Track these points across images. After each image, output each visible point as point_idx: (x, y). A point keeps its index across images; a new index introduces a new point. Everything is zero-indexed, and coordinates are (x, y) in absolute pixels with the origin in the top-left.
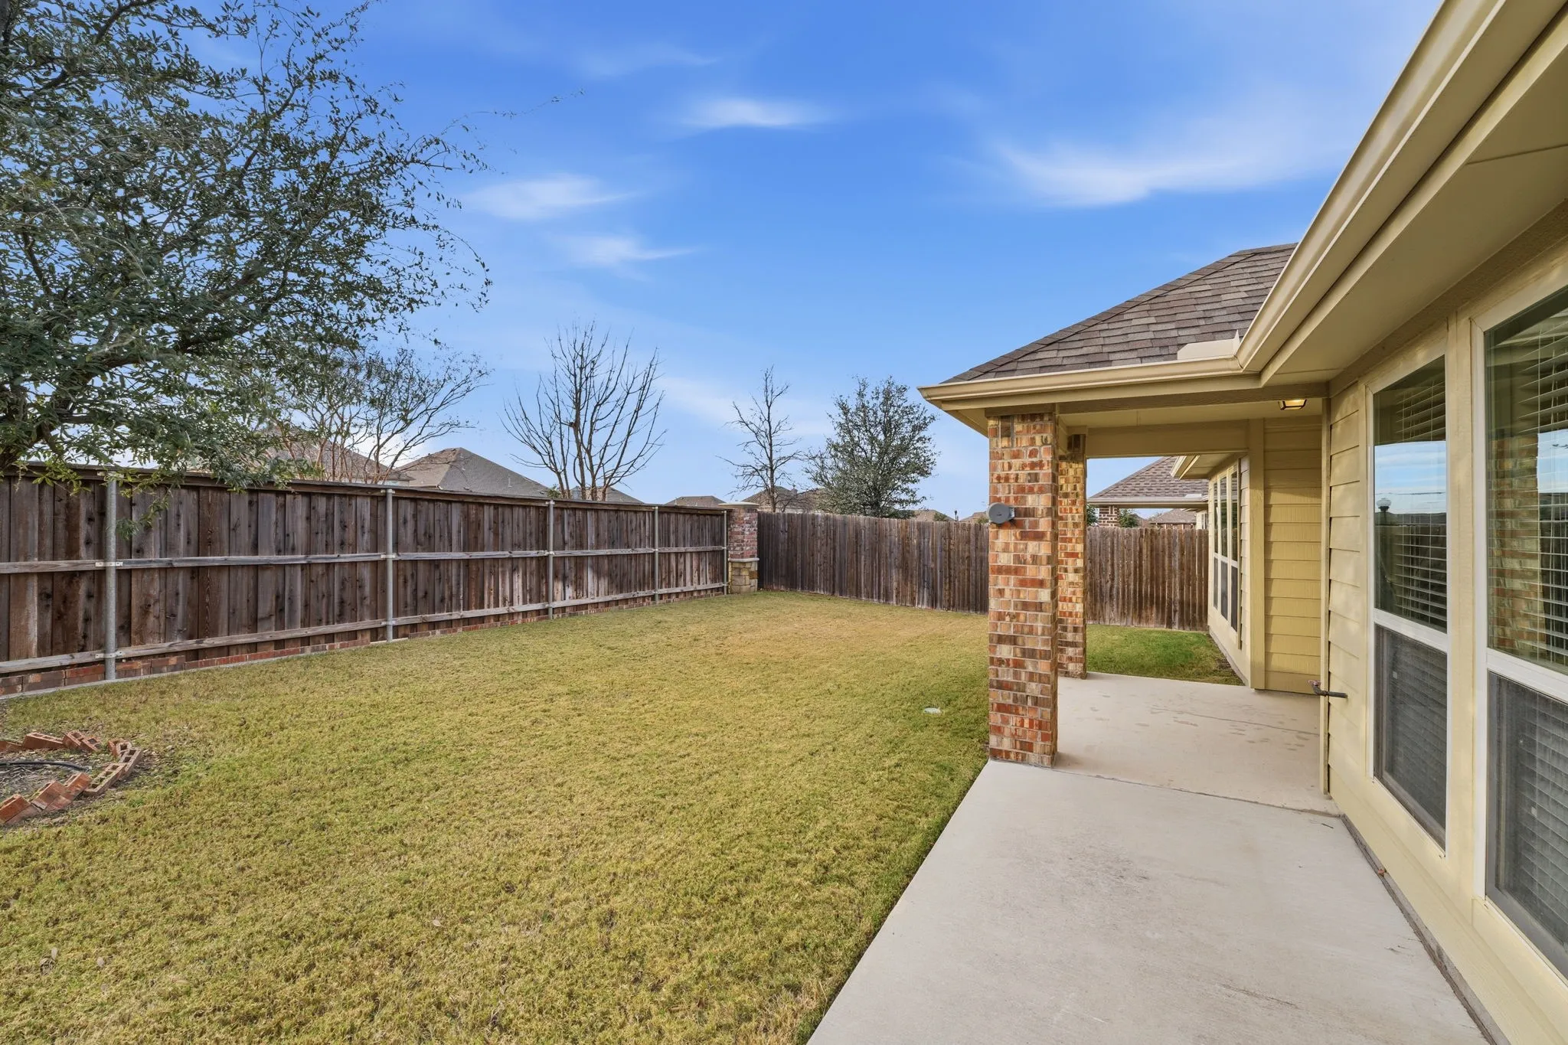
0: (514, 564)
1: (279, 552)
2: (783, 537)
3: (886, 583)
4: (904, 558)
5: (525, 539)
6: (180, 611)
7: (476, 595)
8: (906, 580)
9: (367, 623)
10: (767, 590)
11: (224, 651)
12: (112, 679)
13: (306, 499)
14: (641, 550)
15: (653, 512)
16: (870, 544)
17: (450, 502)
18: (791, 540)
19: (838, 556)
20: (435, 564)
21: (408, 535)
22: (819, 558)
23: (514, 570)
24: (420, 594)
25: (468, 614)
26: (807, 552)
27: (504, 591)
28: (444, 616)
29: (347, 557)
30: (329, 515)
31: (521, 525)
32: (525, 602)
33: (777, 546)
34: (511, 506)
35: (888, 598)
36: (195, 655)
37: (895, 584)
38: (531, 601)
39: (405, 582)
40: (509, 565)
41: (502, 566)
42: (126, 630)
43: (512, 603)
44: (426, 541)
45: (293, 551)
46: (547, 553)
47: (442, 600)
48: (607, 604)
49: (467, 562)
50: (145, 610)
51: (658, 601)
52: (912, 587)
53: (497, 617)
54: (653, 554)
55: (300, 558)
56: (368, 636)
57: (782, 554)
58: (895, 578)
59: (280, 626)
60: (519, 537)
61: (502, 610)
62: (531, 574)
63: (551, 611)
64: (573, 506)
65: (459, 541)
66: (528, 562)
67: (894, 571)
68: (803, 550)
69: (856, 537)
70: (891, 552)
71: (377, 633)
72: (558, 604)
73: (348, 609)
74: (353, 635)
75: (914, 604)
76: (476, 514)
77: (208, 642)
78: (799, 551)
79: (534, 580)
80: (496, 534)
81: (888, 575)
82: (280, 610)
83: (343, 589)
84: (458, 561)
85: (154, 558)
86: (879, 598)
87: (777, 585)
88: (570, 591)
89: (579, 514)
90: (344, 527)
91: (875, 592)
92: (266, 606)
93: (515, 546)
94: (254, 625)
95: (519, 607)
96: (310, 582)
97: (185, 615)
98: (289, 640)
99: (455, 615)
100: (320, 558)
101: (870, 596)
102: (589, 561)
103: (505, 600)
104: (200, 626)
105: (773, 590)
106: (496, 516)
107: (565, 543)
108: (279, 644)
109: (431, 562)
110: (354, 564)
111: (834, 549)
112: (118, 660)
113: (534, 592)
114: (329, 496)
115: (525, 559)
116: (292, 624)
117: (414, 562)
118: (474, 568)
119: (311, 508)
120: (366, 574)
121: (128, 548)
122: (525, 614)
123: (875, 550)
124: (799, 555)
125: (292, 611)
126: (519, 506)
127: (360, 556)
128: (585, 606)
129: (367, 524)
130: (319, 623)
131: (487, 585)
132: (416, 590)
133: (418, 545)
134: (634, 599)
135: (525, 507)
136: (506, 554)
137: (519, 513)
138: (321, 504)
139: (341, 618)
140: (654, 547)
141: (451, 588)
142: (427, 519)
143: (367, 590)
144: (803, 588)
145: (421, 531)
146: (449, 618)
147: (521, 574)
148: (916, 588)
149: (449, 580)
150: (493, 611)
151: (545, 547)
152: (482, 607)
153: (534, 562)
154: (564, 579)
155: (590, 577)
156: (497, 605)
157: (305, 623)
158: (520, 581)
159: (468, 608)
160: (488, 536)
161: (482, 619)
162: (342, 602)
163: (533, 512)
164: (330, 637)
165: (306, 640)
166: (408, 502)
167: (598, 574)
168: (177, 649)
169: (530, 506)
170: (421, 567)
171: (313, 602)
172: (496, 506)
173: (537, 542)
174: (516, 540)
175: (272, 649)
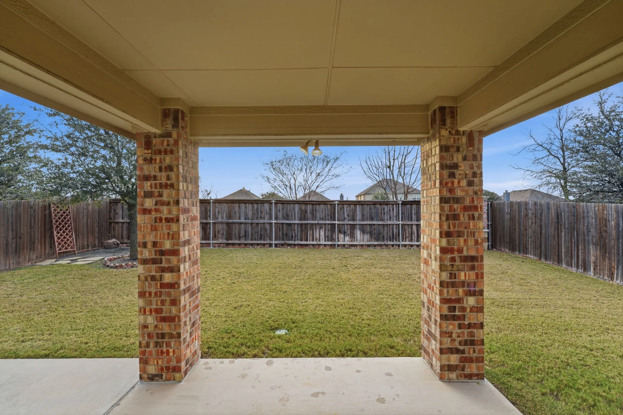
0: (321, 226)
1: (245, 220)
2: (507, 217)
3: (584, 257)
4: (601, 237)
5: (325, 217)
6: (225, 233)
7: (305, 237)
8: (603, 256)
9: (268, 242)
10: (498, 250)
11: (233, 244)
12: (211, 247)
13: (251, 205)
14: (389, 222)
15: (399, 204)
16: (568, 223)
17: (295, 204)
18: (512, 219)
19: (543, 231)
20: (290, 225)
21: (280, 215)
22: (530, 232)
23: (321, 228)
24: (284, 234)
25: (301, 243)
26: (522, 227)
27: (316, 236)
28: (292, 242)
29: (262, 221)
30: (257, 209)
31: (324, 211)
32: (325, 241)
33: (504, 223)
34: (319, 204)
35: (586, 268)
36: (228, 244)
37: (592, 259)
38: (328, 241)
39: (280, 230)
40: (319, 226)
41: (315, 226)
42: (215, 237)
43: (320, 240)
44: (287, 217)
45: (249, 219)
46: (335, 222)
47: (292, 237)
48: (369, 246)
49: (301, 224)
50: (218, 232)
51: (401, 248)
52: (610, 264)
53: (313, 245)
54: (399, 224)
55: (249, 221)
56: (268, 246)
57: (507, 228)
58: (593, 254)
59: (246, 240)
60: (323, 215)
61: (315, 243)
62: (328, 230)
63: (336, 245)
64: (348, 203)
65: (298, 217)
66: (327, 225)
67: (591, 247)
68: (519, 226)
69: (558, 218)
70: (589, 231)
71: (271, 245)
72: (341, 243)
73: (263, 237)
74: (264, 245)
75: (612, 279)
76: (305, 208)
77: (230, 242)
78: (517, 227)
79: (330, 233)
80: (313, 215)
81: (586, 252)
82: (246, 236)
83: (261, 231)
84: (298, 224)
85: (220, 220)
86: (578, 267)
87: (504, 247)
88: (347, 238)
89: (352, 206)
90: (261, 212)
91: (574, 261)
92: (242, 233)
93: (321, 219)
94: (240, 238)
95: (322, 242)
96: (252, 228)
97: (226, 234)
98: (248, 244)
99: (296, 242)
100: (256, 221)
101: (570, 264)
102: (358, 226)
103: (316, 239)
104: (229, 237)
105: (501, 250)
106: (313, 208)
107: (345, 219)
108: (246, 244)
109: (288, 224)
110: (264, 223)
111: (541, 226)
112: (213, 243)
113: (329, 237)
114: (258, 204)
115: (325, 224)
116: (248, 239)
117: (282, 224)
118: (304, 227)
119: (253, 207)
120: (267, 226)
121: (215, 218)
122: (325, 245)
123: (573, 229)
124: (517, 230)
125: (248, 236)
126: (322, 204)
127: (266, 221)
128: (356, 245)
129: (268, 212)
130: (255, 240)
131: (309, 233)
132: (283, 233)
133: (284, 218)
134: (387, 245)
135: (325, 204)
136: (316, 222)
137: (322, 206)
138: (255, 206)
139: (261, 239)
140: (399, 221)
141: (295, 233)
142: (287, 210)
143: (268, 232)
144: (519, 252)
145: (285, 214)
146: (293, 243)
147: (323, 230)
148: (615, 264)
149: (294, 230)
150: (311, 243)
151: (335, 220)
152: (307, 241)
153: (329, 226)
154: (345, 233)
155: (358, 233)
156: (313, 240)
157: (252, 240)
158: (323, 233)
159: (301, 240)
160: (309, 215)
161: (307, 245)
162: (261, 235)
163: (329, 206)
164: (258, 244)
165: (252, 244)
166: (280, 204)
167: (363, 232)
168: (223, 242)
169: (327, 204)
170: (285, 225)
171: (254, 234)
172: (313, 205)
173: (331, 218)
174: (321, 217)
175: (244, 246)
